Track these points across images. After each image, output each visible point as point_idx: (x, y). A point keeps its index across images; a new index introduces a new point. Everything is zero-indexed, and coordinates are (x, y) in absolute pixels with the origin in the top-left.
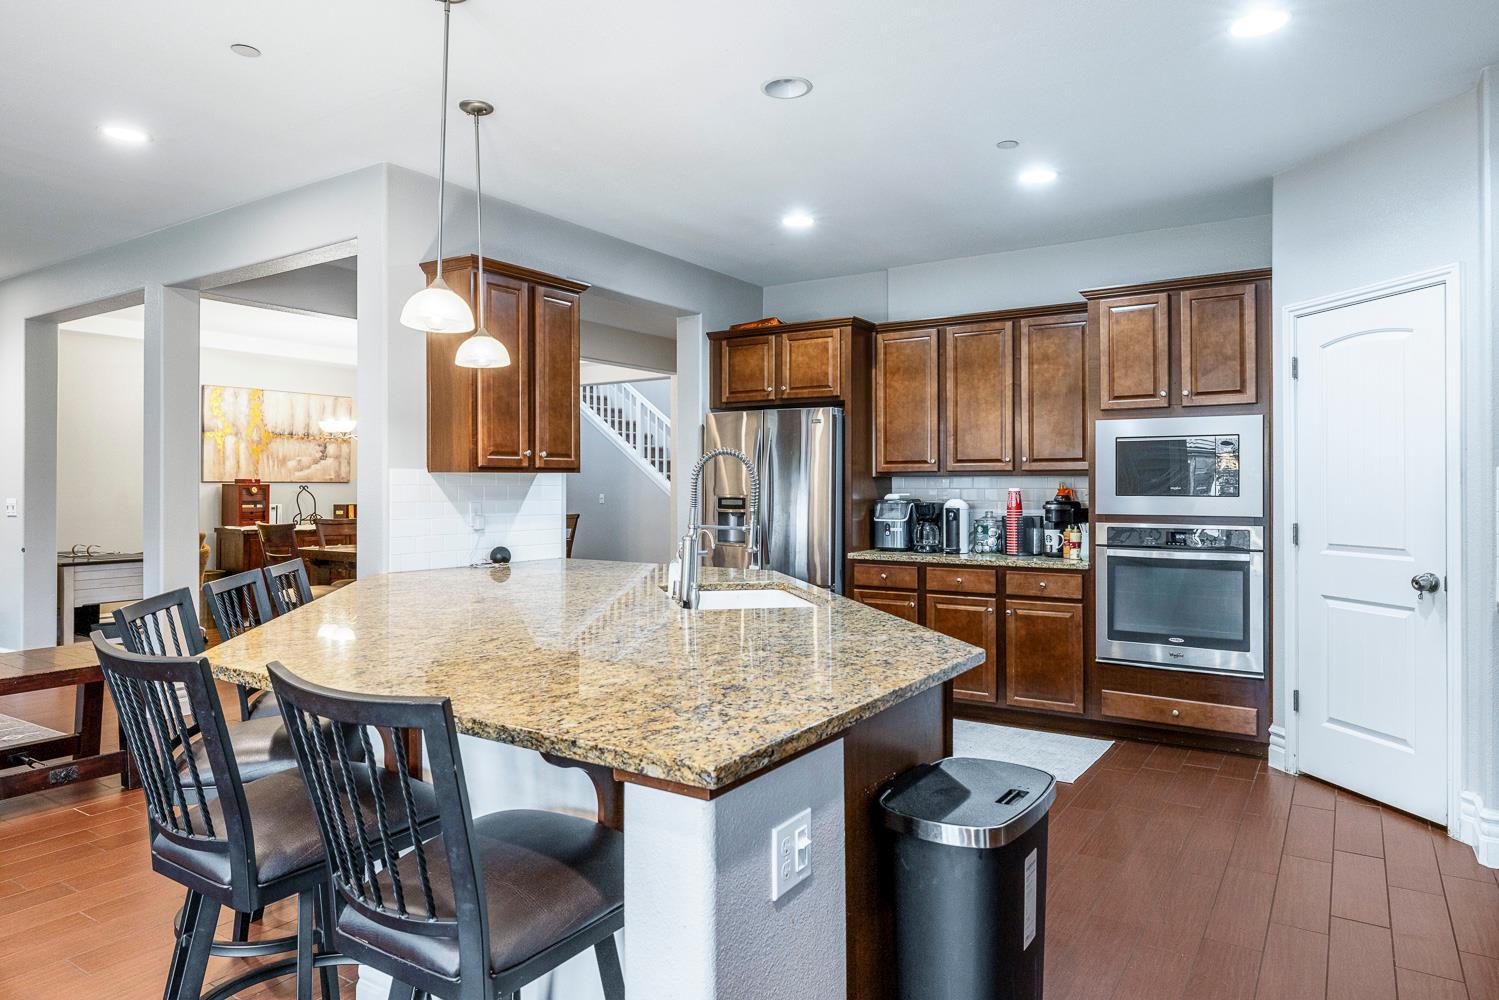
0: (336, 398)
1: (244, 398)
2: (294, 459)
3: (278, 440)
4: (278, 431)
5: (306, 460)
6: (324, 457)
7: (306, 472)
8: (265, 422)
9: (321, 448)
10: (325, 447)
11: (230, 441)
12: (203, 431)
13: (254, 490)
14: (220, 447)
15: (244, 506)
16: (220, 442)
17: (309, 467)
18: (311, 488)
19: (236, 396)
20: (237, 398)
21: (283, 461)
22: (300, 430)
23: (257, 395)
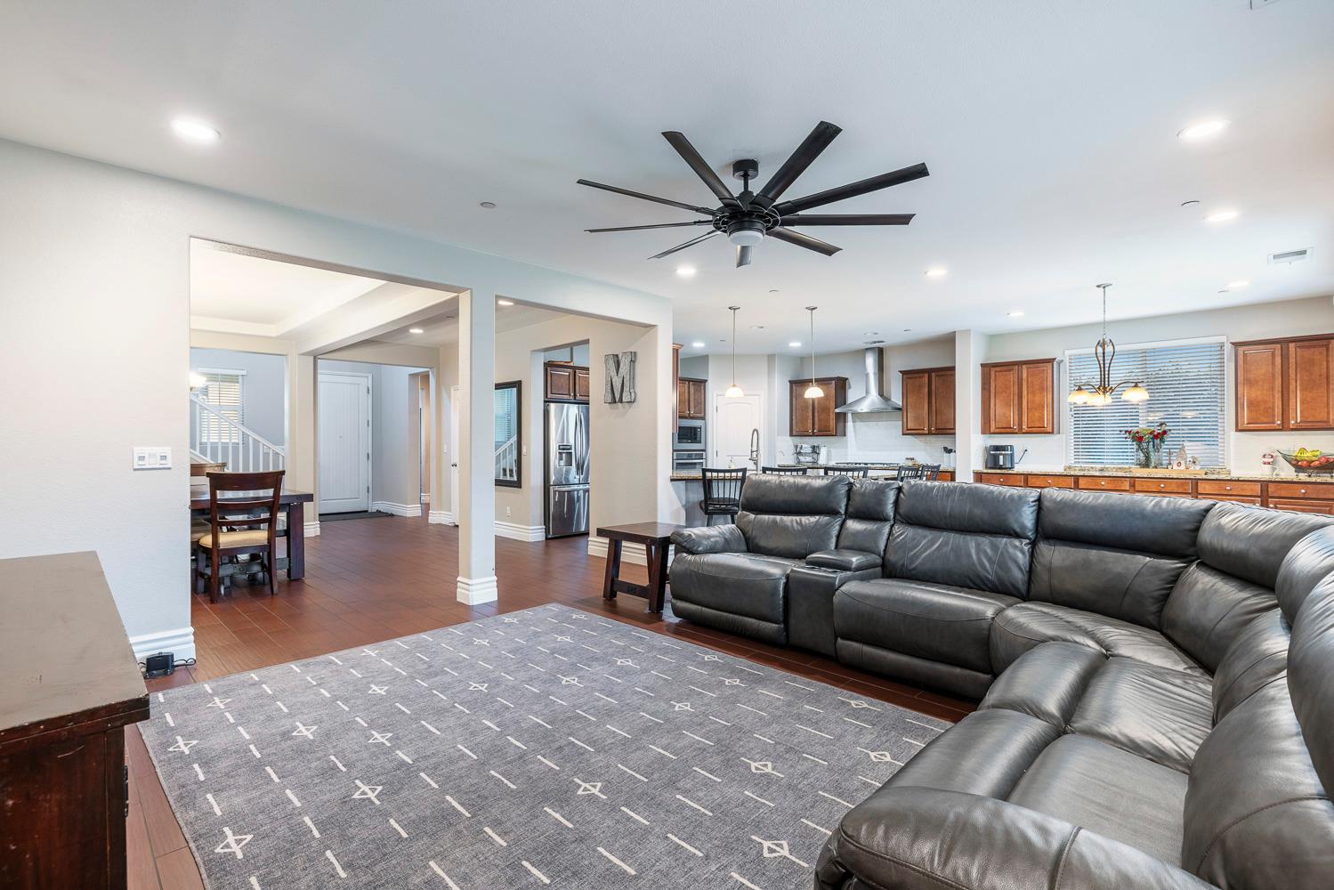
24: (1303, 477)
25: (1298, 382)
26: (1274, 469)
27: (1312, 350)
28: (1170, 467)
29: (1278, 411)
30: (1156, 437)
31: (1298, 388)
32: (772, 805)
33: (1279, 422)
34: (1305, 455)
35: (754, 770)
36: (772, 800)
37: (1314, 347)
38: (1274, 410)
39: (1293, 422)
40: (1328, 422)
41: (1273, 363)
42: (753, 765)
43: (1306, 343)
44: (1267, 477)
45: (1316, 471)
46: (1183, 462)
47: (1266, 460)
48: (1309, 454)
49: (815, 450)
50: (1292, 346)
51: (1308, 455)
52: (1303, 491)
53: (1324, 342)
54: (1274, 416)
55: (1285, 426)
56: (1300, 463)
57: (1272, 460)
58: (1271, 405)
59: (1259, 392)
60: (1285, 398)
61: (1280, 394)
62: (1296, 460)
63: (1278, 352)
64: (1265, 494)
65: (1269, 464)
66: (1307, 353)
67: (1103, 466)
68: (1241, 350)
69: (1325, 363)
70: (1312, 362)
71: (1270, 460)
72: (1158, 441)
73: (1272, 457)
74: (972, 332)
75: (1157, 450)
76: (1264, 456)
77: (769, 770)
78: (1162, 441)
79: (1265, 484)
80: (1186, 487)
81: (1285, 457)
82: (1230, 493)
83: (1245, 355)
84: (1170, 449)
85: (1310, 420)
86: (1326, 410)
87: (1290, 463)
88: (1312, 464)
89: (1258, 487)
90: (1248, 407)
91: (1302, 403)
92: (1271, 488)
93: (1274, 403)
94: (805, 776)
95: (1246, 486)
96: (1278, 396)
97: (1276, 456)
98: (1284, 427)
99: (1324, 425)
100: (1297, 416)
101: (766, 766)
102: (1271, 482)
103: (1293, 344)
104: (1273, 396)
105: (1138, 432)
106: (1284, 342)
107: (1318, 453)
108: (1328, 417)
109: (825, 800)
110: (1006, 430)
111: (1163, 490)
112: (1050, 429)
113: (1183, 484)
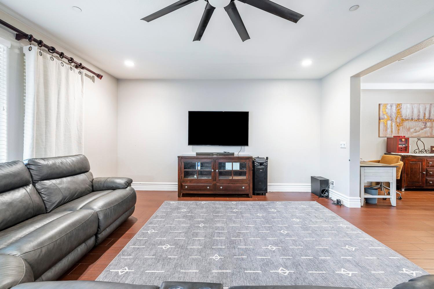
0: (431, 104)
1: (394, 107)
2: (413, 128)
3: (407, 121)
4: (407, 118)
5: (418, 129)
6: (425, 127)
7: (418, 133)
8: (402, 115)
9: (424, 124)
10: (426, 124)
11: (389, 122)
12: (379, 119)
13: (403, 140)
14: (386, 125)
15: (399, 146)
16: (385, 123)
17: (419, 131)
18: (422, 139)
19: (391, 106)
20: (391, 107)
21: (409, 129)
22: (415, 117)
23: (399, 106)
32: (157, 238)
35: (168, 245)
36: (157, 240)
42: (169, 246)
77: (163, 247)
94: (151, 249)
101: (165, 248)
109: (142, 245)
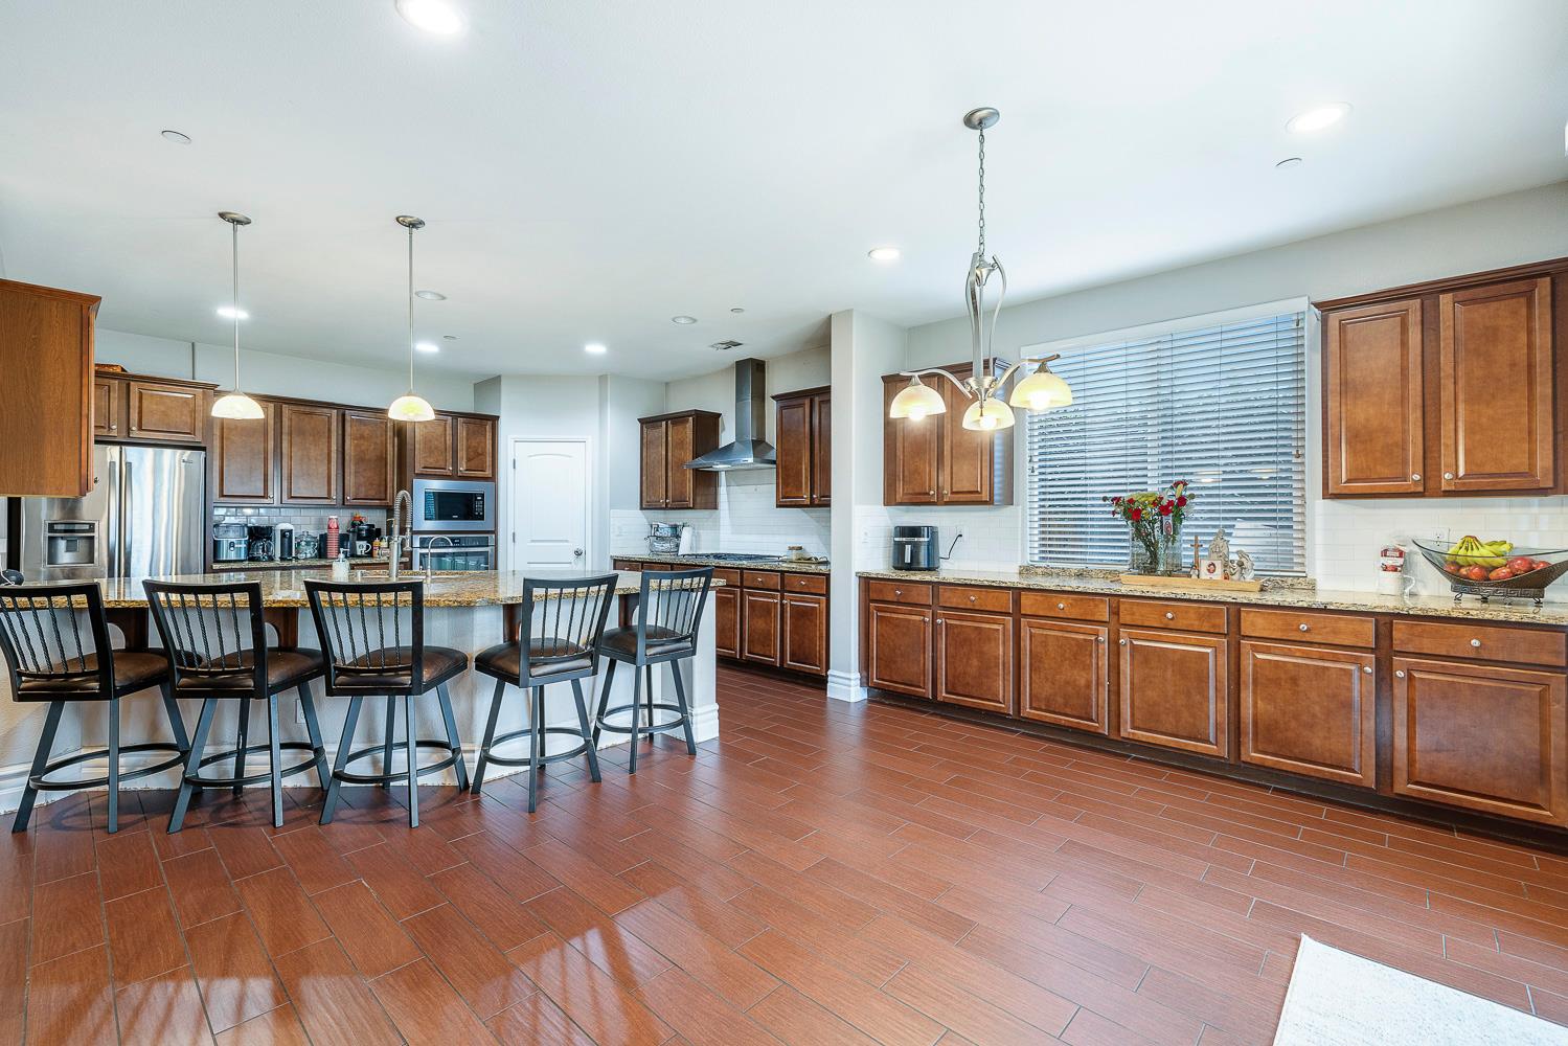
24: (1470, 605)
25: (1461, 383)
26: (1405, 582)
27: (1494, 305)
28: (1194, 573)
29: (1414, 450)
30: (1164, 510)
31: (1461, 397)
33: (1417, 477)
34: (1475, 553)
37: (1497, 298)
38: (1404, 449)
39: (1447, 476)
40: (1530, 474)
41: (1404, 344)
43: (1479, 292)
44: (1390, 605)
45: (1502, 590)
46: (1218, 564)
47: (1389, 562)
48: (1485, 551)
49: (676, 531)
50: (1445, 300)
51: (1483, 553)
52: (1475, 643)
53: (1522, 286)
54: (1405, 462)
55: (1431, 484)
56: (1463, 571)
57: (1400, 561)
58: (1398, 437)
59: (1371, 411)
60: (1430, 419)
61: (1419, 414)
62: (1454, 563)
63: (1414, 318)
64: (1385, 643)
65: (1395, 569)
66: (1481, 314)
67: (1083, 566)
68: (1334, 318)
69: (1523, 337)
70: (1492, 335)
71: (1398, 561)
72: (1169, 519)
73: (1401, 554)
74: (854, 313)
75: (1171, 536)
76: (1385, 553)
78: (1178, 518)
79: (1385, 621)
80: (1217, 621)
81: (1430, 555)
82: (1307, 638)
83: (1342, 328)
84: (1196, 535)
85: (1488, 469)
86: (1526, 446)
87: (1440, 569)
88: (1493, 575)
89: (1369, 627)
90: (1348, 443)
91: (1469, 432)
92: (1400, 631)
93: (1405, 432)
95: (1342, 625)
96: (1414, 416)
97: (1411, 553)
98: (1428, 489)
99: (1524, 483)
100: (1457, 463)
102: (1399, 616)
103: (1450, 296)
104: (1405, 420)
105: (1131, 501)
106: (1427, 293)
107: (1505, 548)
108: (1532, 466)
110: (920, 500)
111: (1172, 625)
112: (985, 496)
113: (1210, 614)
